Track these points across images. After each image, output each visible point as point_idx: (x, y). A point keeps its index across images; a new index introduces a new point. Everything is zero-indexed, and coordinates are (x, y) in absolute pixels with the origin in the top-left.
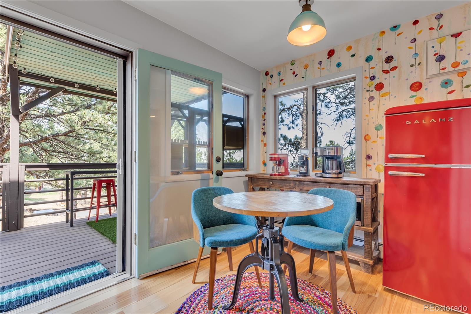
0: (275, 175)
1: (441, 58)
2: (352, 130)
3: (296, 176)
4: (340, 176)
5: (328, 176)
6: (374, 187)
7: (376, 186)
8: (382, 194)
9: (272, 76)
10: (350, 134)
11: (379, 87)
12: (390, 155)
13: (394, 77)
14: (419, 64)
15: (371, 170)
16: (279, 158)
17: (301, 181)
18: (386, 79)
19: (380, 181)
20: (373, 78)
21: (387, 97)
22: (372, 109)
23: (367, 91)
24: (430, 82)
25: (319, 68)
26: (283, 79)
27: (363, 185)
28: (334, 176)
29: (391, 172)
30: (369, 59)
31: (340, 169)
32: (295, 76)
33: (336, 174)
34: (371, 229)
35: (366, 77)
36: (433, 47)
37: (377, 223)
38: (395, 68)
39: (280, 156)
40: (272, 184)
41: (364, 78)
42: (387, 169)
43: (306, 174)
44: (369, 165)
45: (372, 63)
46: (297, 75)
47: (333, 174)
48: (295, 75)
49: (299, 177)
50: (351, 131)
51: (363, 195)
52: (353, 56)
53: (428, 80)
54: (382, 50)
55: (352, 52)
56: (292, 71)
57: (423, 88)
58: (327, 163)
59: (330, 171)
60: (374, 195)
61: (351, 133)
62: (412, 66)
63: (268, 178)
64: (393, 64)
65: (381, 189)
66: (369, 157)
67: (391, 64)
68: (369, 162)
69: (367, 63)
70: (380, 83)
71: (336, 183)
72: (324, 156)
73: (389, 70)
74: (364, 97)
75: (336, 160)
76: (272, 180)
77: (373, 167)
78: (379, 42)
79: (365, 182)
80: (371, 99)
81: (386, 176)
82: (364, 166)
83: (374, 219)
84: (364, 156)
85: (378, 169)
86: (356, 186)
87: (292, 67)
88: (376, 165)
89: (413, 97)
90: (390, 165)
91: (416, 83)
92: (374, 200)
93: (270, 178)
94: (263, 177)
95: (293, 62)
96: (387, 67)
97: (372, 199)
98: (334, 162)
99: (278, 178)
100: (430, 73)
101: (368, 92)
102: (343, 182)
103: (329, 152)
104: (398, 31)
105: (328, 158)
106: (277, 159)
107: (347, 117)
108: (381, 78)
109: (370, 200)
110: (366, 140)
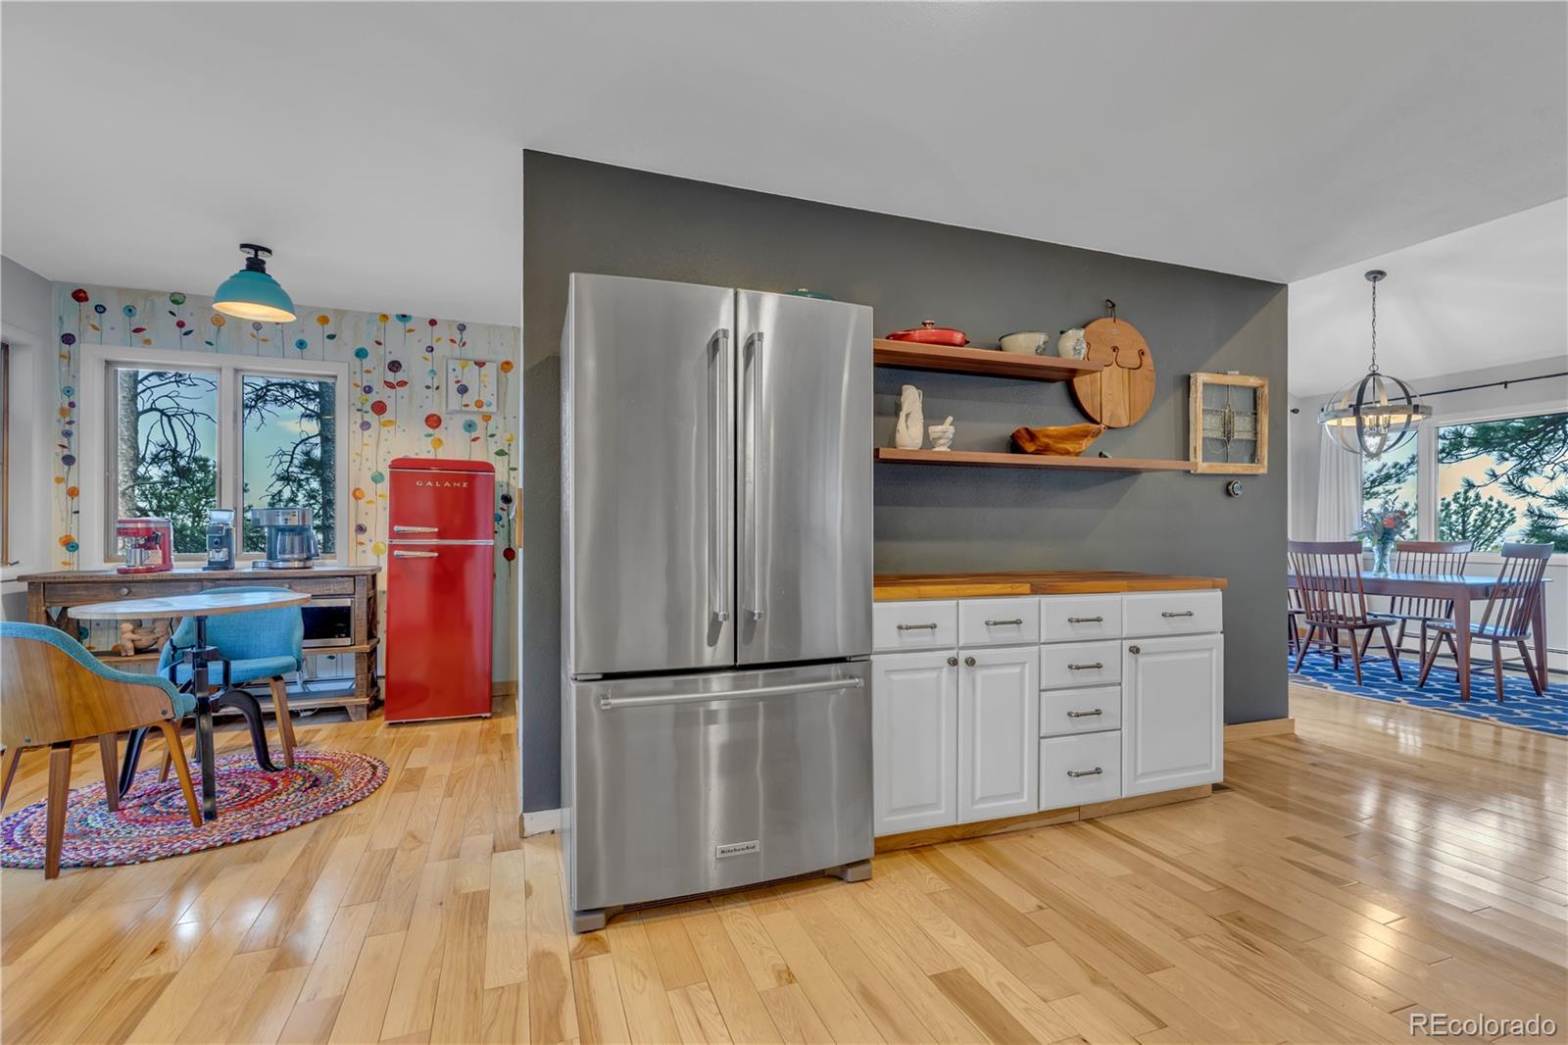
0: (137, 571)
1: (463, 390)
2: (297, 445)
3: (200, 571)
4: (309, 563)
5: (280, 566)
6: (370, 578)
7: (374, 577)
8: (384, 592)
9: (100, 309)
10: (292, 456)
11: (379, 408)
12: (396, 528)
13: (402, 397)
14: (438, 388)
15: (364, 552)
16: (148, 530)
17: (218, 580)
18: (389, 397)
19: (380, 569)
20: (368, 390)
21: (391, 428)
22: (367, 445)
23: (358, 410)
24: (451, 419)
25: (253, 336)
26: (144, 330)
27: (353, 577)
28: (296, 564)
29: (396, 553)
30: (361, 354)
31: (309, 550)
32: (186, 334)
33: (300, 560)
34: (366, 647)
35: (356, 385)
36: (454, 370)
37: (375, 640)
38: (403, 384)
39: (152, 525)
40: (128, 594)
41: (352, 387)
42: (392, 548)
43: (226, 565)
44: (361, 544)
45: (367, 363)
46: (191, 331)
47: (295, 560)
48: (184, 330)
49: (207, 572)
50: (295, 448)
51: (354, 594)
52: (331, 337)
53: (449, 416)
54: (383, 346)
55: (329, 329)
56: (175, 320)
57: (443, 425)
58: (281, 540)
59: (287, 556)
60: (371, 593)
61: (293, 452)
62: (428, 387)
63: (116, 579)
64: (400, 376)
65: (382, 584)
66: (361, 529)
67: (398, 374)
68: (362, 537)
69: (357, 360)
70: (380, 402)
71: (304, 578)
72: (274, 526)
73: (395, 383)
74: (352, 422)
75: (300, 534)
76: (127, 584)
77: (369, 547)
78: (378, 330)
79: (358, 571)
80: (365, 425)
81: (392, 559)
82: (353, 544)
83: (371, 635)
84: (353, 528)
85: (377, 551)
86: (340, 579)
87: (174, 308)
88: (373, 543)
89: (430, 435)
90: (396, 542)
91: (434, 415)
92: (372, 601)
93: (120, 579)
94: (95, 579)
95: (177, 298)
96: (391, 377)
97: (369, 600)
98: (297, 539)
99: (148, 578)
100: (451, 407)
101: (359, 413)
102: (316, 574)
103: (286, 520)
104: (409, 325)
105: (282, 530)
106: (141, 532)
107: (279, 404)
108: (381, 394)
109: (365, 600)
110: (357, 498)
